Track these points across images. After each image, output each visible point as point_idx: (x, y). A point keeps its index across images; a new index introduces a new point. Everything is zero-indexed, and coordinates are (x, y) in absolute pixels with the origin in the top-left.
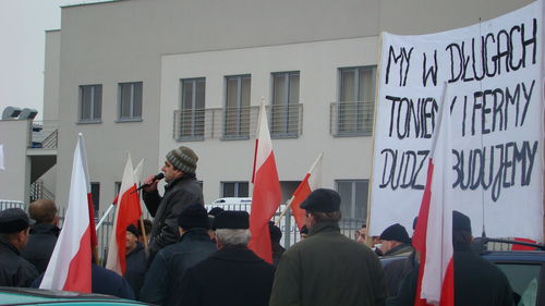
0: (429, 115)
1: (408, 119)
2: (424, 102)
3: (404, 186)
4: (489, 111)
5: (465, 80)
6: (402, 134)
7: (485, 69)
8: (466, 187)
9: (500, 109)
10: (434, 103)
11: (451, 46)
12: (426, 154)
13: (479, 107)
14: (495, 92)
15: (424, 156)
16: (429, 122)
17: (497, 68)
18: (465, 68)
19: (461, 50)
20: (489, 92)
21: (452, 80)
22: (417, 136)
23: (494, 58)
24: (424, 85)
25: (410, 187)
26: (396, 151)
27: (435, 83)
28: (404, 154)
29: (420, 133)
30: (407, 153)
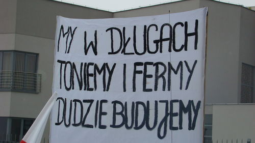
0: (91, 75)
1: (72, 77)
2: (87, 65)
3: (75, 125)
4: (151, 76)
5: (125, 54)
6: (68, 87)
7: (146, 48)
8: (131, 127)
9: (162, 75)
10: (96, 67)
11: (111, 29)
12: (91, 101)
13: (140, 72)
14: (157, 65)
15: (89, 104)
16: (91, 79)
17: (159, 49)
18: (125, 45)
19: (122, 34)
20: (151, 63)
21: (112, 53)
22: (81, 89)
23: (156, 42)
24: (86, 54)
25: (81, 126)
26: (65, 99)
27: (96, 53)
28: (71, 102)
29: (83, 87)
30: (74, 100)
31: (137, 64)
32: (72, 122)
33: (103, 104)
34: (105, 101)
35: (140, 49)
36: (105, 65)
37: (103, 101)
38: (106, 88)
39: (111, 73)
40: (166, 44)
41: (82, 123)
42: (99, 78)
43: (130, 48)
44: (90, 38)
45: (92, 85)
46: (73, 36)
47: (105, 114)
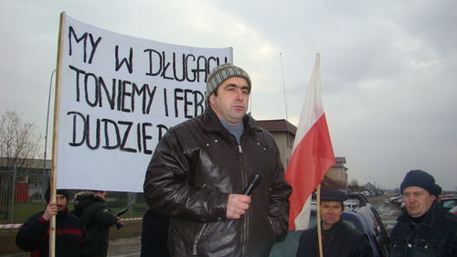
0: (129, 94)
1: (98, 92)
2: (121, 82)
3: (107, 147)
4: (191, 103)
5: (165, 77)
6: (93, 102)
7: (185, 75)
9: (200, 104)
10: (134, 86)
11: (150, 51)
12: (130, 124)
13: (181, 99)
14: (195, 93)
15: (127, 126)
16: (128, 100)
17: (197, 78)
18: (165, 69)
19: (162, 57)
20: (190, 91)
21: (151, 74)
22: (113, 108)
23: (193, 71)
24: (117, 70)
25: (118, 149)
26: (88, 116)
27: (131, 71)
28: (98, 120)
29: (116, 107)
30: (103, 120)
31: (177, 90)
32: (103, 143)
33: (146, 127)
34: (149, 124)
35: (180, 75)
36: (145, 87)
37: (144, 125)
38: (146, 110)
39: (152, 96)
40: (202, 75)
41: (121, 145)
42: (138, 99)
43: (169, 72)
44: (124, 54)
45: (128, 105)
46: (94, 45)
47: (150, 138)
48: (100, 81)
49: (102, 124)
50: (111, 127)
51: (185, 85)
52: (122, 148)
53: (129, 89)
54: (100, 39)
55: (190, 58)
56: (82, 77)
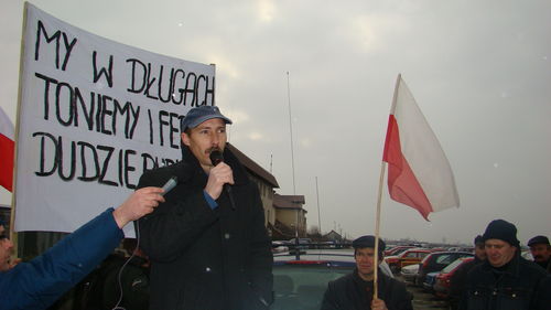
0: (110, 113)
1: (73, 107)
2: (101, 97)
3: (84, 178)
4: (177, 131)
5: (148, 96)
6: (66, 120)
10: (116, 103)
11: (134, 61)
12: (111, 150)
13: (166, 123)
15: (107, 152)
16: (108, 119)
17: (183, 100)
18: (149, 86)
19: (147, 70)
20: (176, 115)
21: (133, 91)
22: (91, 128)
23: (181, 91)
24: (95, 81)
25: (96, 182)
26: (60, 138)
27: (111, 85)
28: (73, 143)
29: (95, 127)
30: (79, 143)
31: (163, 113)
32: (79, 173)
33: (130, 156)
34: (133, 152)
35: (165, 95)
36: (128, 105)
37: (128, 152)
38: (129, 134)
39: (136, 116)
40: (190, 96)
41: (100, 177)
42: (121, 119)
43: (153, 91)
44: (103, 63)
45: (108, 127)
46: (69, 48)
47: (133, 169)
48: (76, 93)
49: (78, 148)
50: (88, 152)
51: (170, 108)
52: (101, 181)
53: (110, 106)
54: (75, 40)
55: (180, 74)
56: (53, 87)
